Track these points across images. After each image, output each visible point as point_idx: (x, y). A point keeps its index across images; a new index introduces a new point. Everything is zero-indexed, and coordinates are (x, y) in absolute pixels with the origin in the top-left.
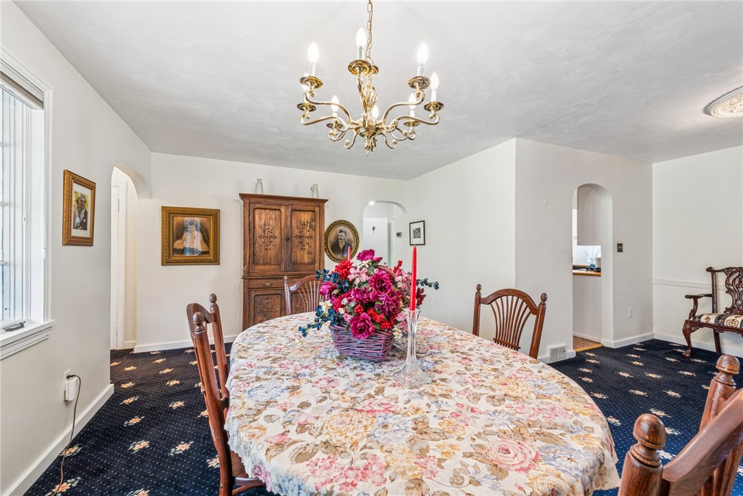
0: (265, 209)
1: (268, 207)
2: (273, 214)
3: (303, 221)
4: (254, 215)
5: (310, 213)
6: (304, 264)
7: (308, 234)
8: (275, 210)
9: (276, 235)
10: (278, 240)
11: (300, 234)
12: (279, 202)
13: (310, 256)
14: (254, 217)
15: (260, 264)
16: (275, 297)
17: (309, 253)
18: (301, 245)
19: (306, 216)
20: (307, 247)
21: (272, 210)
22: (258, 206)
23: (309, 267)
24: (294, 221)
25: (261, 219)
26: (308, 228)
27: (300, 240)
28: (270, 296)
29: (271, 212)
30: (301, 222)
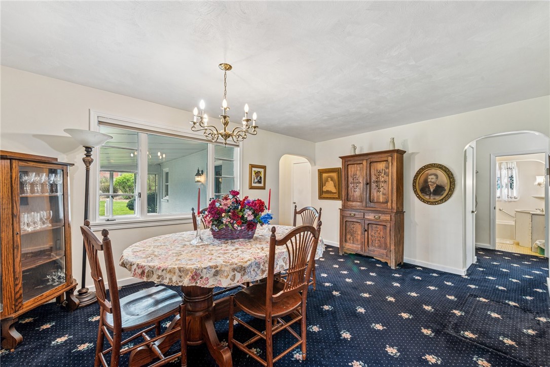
0: (354, 164)
1: (355, 163)
2: (359, 167)
3: (379, 169)
4: (348, 169)
5: (385, 162)
6: (380, 202)
7: (383, 179)
8: (360, 164)
9: (361, 181)
10: (362, 185)
11: (376, 180)
12: (362, 158)
13: (384, 196)
14: (348, 171)
15: (351, 201)
16: (358, 224)
17: (383, 194)
18: (377, 188)
19: (381, 165)
20: (382, 189)
21: (358, 164)
22: (349, 163)
23: (384, 205)
24: (372, 171)
25: (351, 171)
26: (383, 174)
27: (376, 184)
28: (355, 223)
29: (358, 166)
30: (377, 170)
